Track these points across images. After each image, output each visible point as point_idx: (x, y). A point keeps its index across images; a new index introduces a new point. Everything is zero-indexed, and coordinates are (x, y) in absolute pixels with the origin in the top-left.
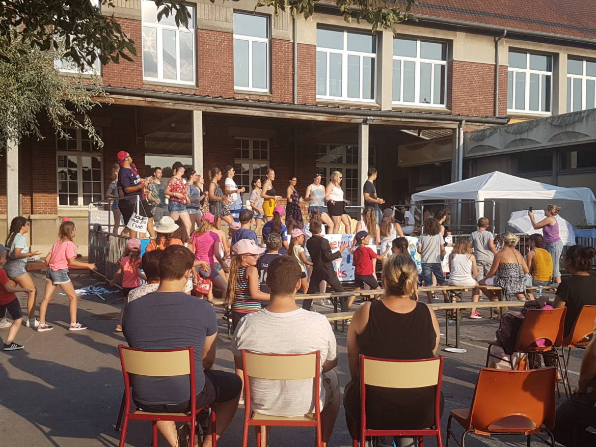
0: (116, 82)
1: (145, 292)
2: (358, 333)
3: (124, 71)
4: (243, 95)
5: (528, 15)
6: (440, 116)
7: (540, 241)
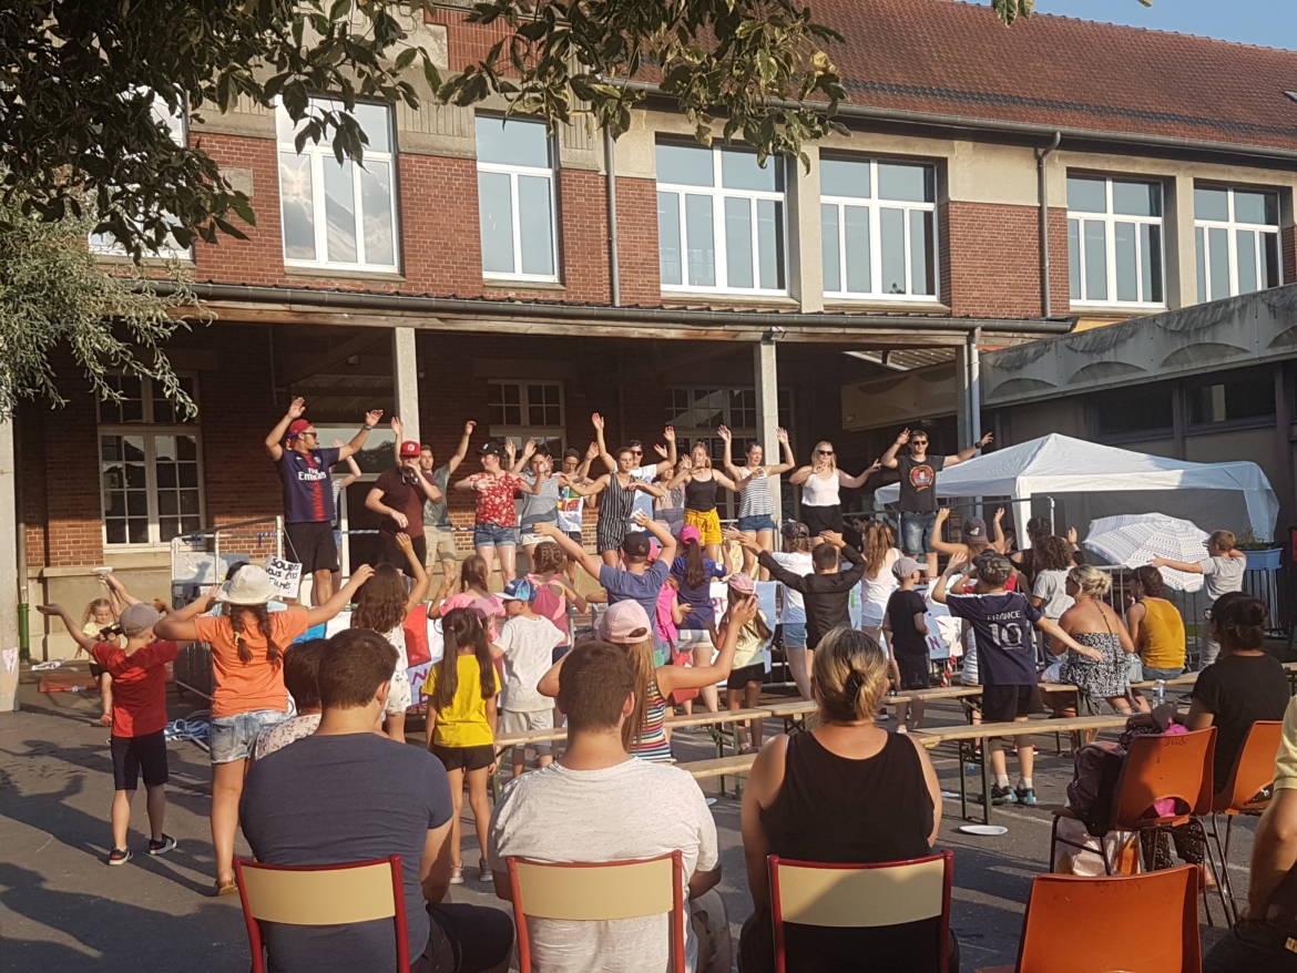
0: (225, 273)
1: (294, 734)
2: (763, 806)
3: (242, 249)
4: (503, 291)
5: (1103, 98)
6: (926, 321)
7: (1154, 584)
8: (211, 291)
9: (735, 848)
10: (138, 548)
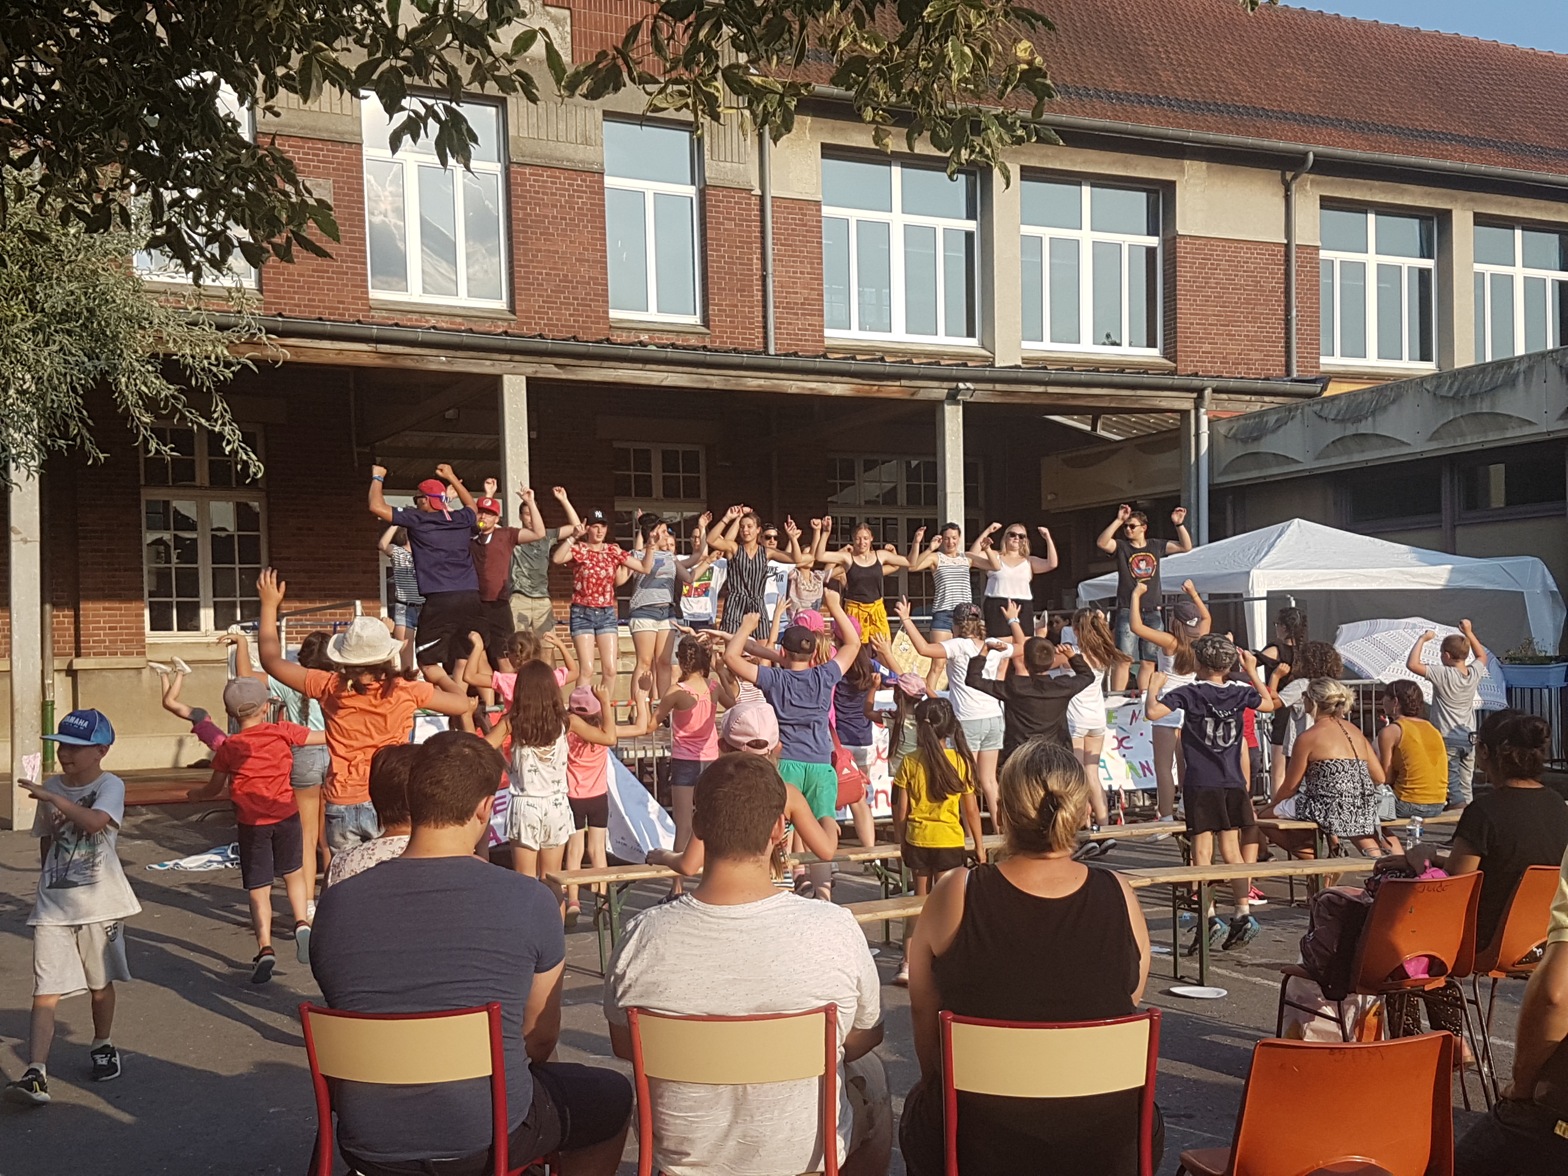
0: (297, 306)
1: (375, 858)
2: (935, 952)
3: (319, 277)
4: (633, 333)
5: (1366, 113)
6: (1146, 379)
7: (1413, 701)
8: (280, 327)
9: (900, 1008)
10: (188, 637)
